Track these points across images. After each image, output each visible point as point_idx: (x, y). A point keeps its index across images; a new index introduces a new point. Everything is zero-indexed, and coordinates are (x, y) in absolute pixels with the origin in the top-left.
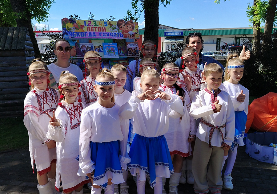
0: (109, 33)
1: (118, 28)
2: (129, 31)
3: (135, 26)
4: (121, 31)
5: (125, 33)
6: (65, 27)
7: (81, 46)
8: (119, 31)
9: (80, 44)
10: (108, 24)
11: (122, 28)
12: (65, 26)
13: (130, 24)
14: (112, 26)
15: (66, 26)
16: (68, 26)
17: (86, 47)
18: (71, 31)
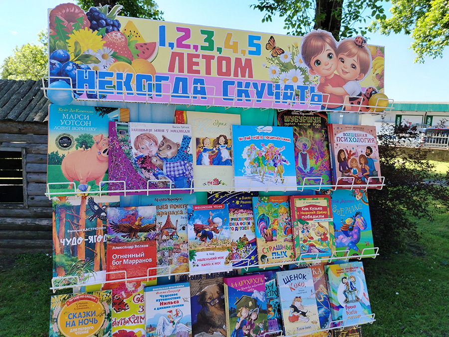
0: (263, 85)
1: (304, 65)
2: (345, 81)
3: (372, 63)
4: (315, 80)
5: (330, 88)
6: (65, 48)
7: (133, 136)
8: (306, 79)
9: (132, 126)
10: (263, 48)
11: (322, 66)
12: (61, 43)
13: (354, 50)
14: (281, 57)
15: (71, 42)
16: (76, 43)
17: (160, 140)
18: (91, 66)
